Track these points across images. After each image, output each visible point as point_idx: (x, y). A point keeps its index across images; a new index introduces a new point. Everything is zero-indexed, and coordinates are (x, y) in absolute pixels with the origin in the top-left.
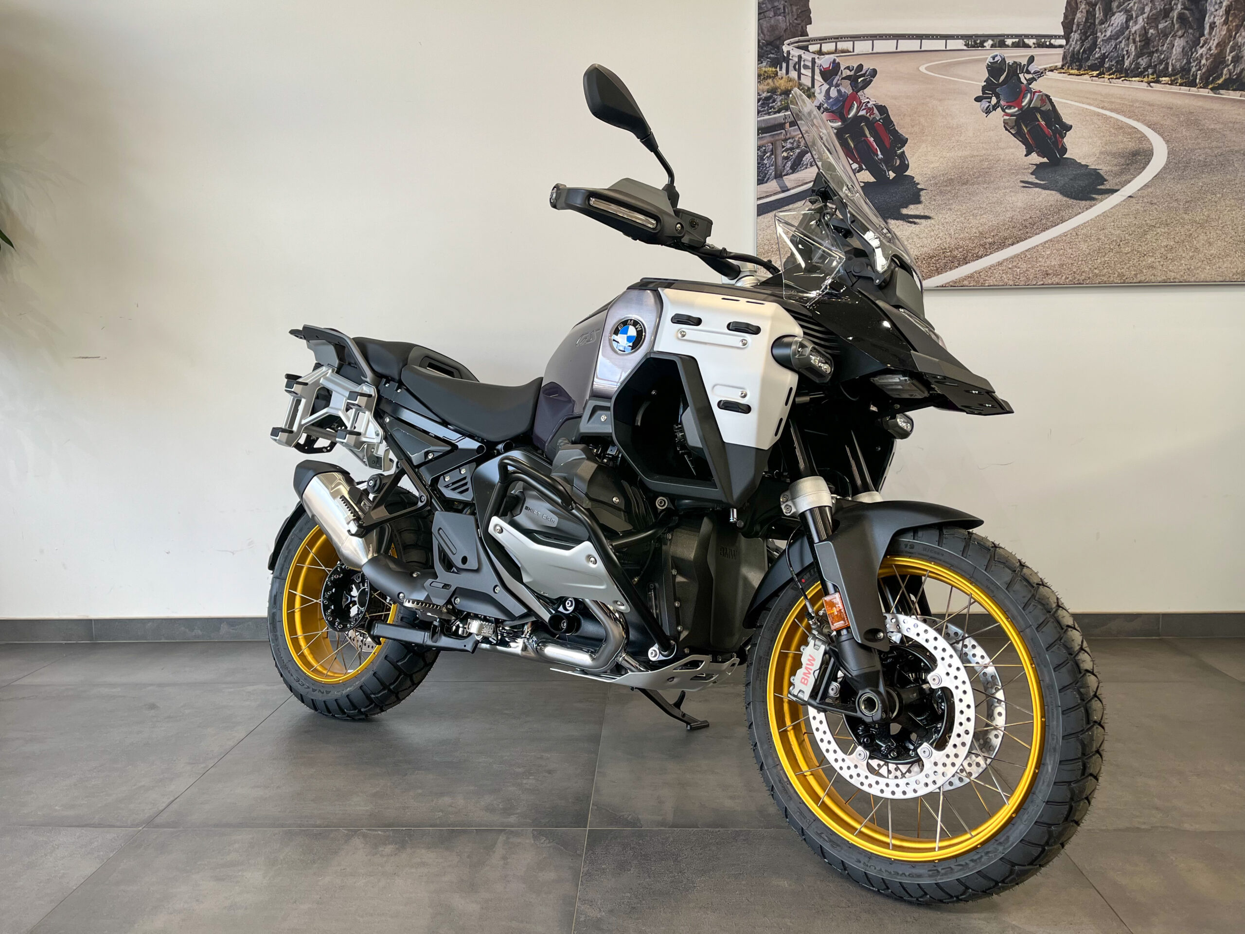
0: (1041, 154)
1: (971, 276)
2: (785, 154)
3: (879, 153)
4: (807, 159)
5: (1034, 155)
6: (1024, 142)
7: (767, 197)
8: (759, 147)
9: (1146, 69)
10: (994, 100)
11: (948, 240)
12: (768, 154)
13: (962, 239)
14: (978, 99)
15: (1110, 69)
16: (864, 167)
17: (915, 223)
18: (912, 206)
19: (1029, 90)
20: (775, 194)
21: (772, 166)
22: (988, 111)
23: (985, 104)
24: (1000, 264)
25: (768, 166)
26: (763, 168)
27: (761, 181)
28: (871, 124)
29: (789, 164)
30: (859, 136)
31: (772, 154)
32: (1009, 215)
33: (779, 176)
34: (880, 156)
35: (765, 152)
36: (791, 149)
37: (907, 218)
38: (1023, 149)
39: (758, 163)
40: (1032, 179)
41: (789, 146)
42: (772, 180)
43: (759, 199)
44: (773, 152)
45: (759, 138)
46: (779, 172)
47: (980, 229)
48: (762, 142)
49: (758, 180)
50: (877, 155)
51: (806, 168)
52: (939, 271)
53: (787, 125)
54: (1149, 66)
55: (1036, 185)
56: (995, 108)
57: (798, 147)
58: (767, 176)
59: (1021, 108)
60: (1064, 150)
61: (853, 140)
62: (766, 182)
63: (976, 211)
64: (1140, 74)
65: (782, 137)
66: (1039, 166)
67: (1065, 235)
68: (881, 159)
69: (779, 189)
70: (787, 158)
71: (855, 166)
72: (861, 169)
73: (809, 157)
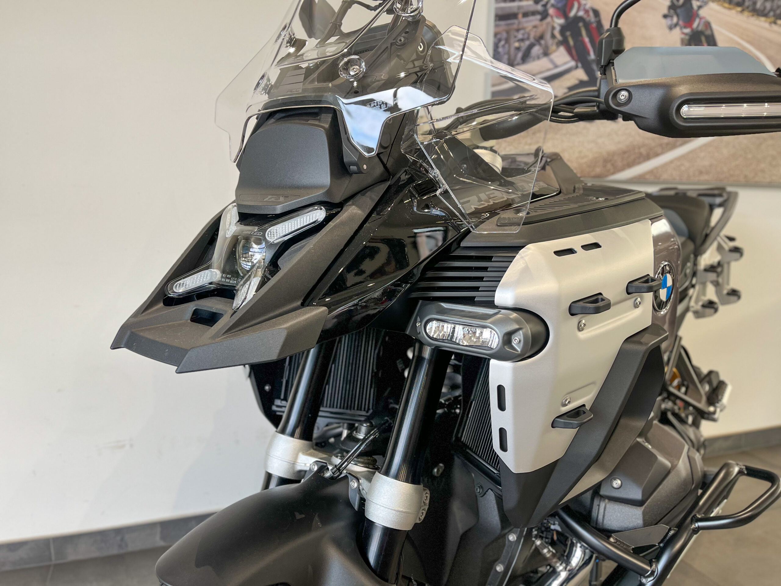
1: (651, 172)
2: (517, 44)
3: (592, 54)
4: (534, 51)
8: (496, 35)
9: (769, 12)
10: (675, 19)
12: (502, 43)
14: (665, 16)
15: (748, 7)
16: (580, 65)
19: (697, 15)
21: (505, 55)
22: (671, 28)
23: (668, 22)
24: (671, 162)
25: (502, 54)
28: (587, 25)
29: (520, 55)
30: (577, 35)
31: (506, 43)
34: (593, 57)
35: (500, 40)
36: (522, 40)
41: (520, 36)
43: (493, 86)
44: (507, 40)
45: (496, 26)
46: (511, 61)
48: (500, 29)
50: (591, 56)
51: (534, 60)
52: (630, 165)
53: (520, 16)
54: (772, 10)
56: (676, 25)
57: (528, 38)
59: (692, 30)
61: (573, 38)
64: (765, 15)
65: (515, 26)
68: (593, 61)
70: (518, 49)
71: (573, 64)
72: (577, 67)
73: (536, 50)
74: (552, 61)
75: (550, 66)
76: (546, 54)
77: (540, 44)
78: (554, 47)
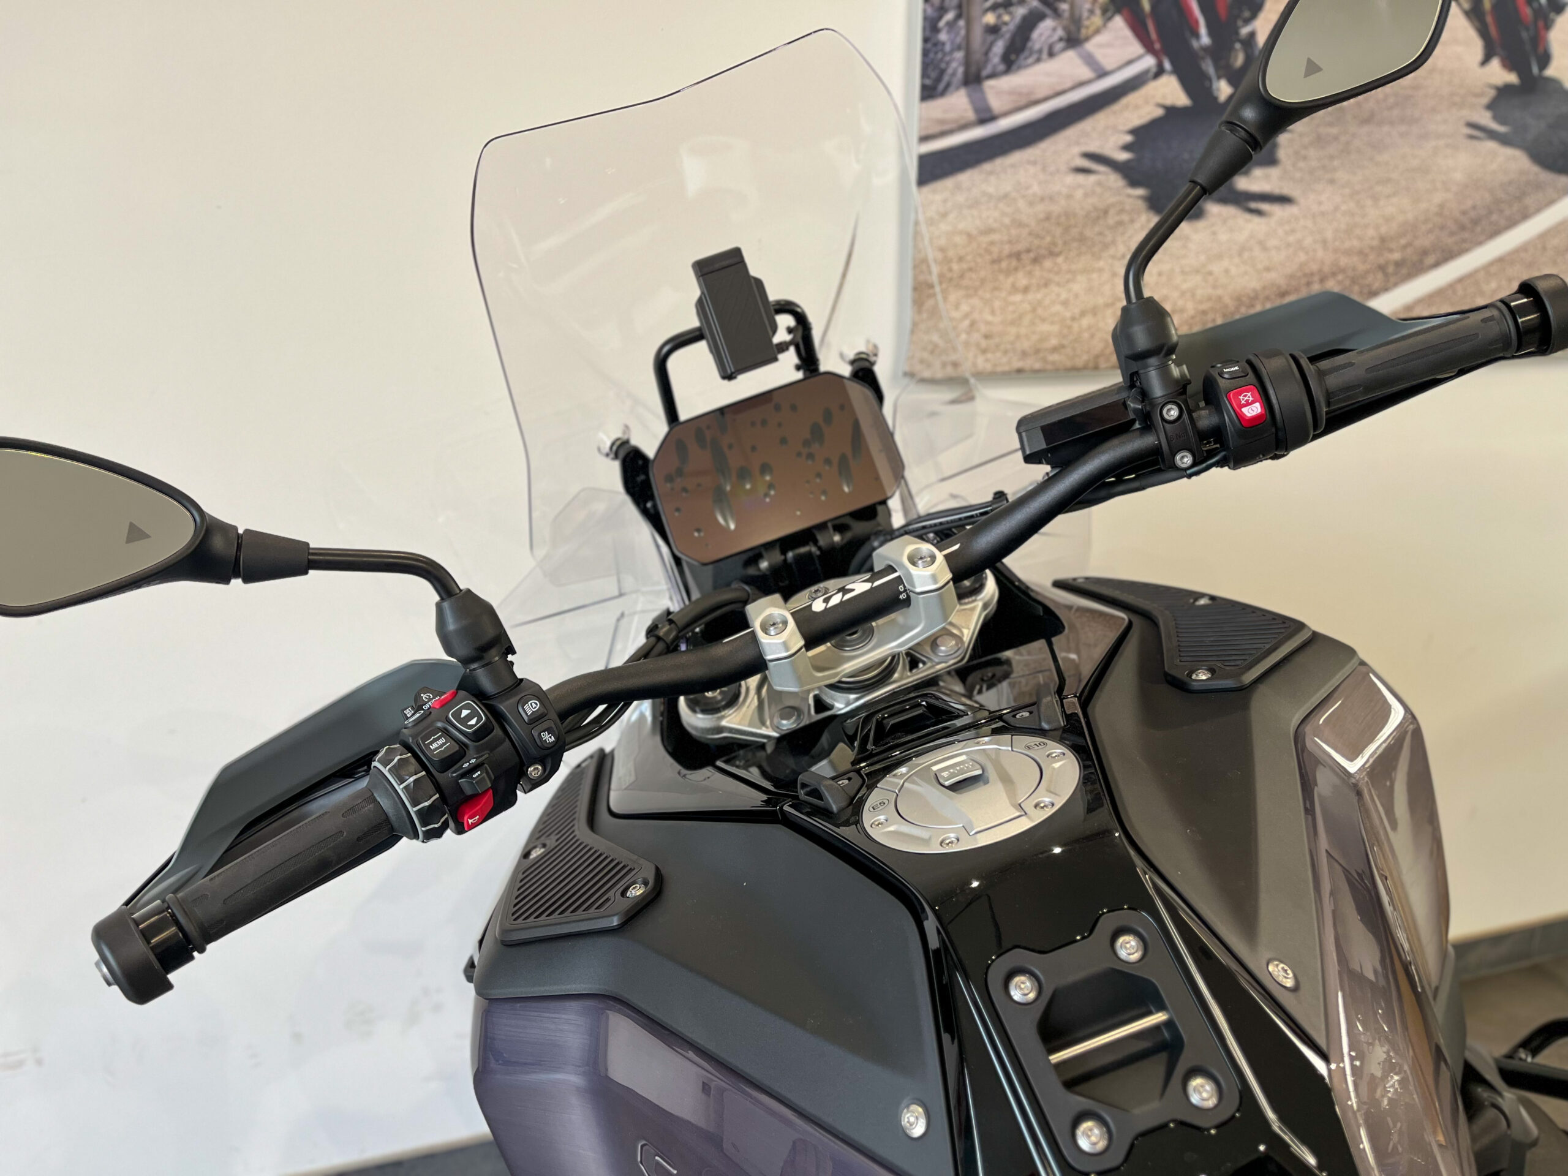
0: (1510, 64)
2: (990, 18)
3: (1203, 30)
4: (1041, 35)
5: (1495, 64)
6: (1483, 33)
7: (943, 134)
11: (1320, 254)
12: (950, 16)
13: (1348, 252)
16: (1167, 65)
17: (1259, 213)
18: (1258, 172)
20: (964, 127)
21: (959, 48)
25: (948, 48)
26: (936, 53)
27: (929, 92)
29: (999, 47)
31: (959, 16)
32: (1438, 198)
33: (973, 79)
34: (1205, 40)
35: (942, 10)
37: (1245, 201)
38: (1477, 47)
39: (926, 40)
40: (1485, 119)
42: (957, 88)
43: (924, 139)
44: (962, 10)
46: (973, 69)
47: (1383, 230)
49: (924, 88)
50: (1197, 35)
51: (1038, 60)
55: (1492, 135)
58: (946, 78)
60: (1545, 59)
62: (943, 94)
63: (1378, 188)
66: (1504, 92)
67: (1523, 248)
68: (1205, 49)
69: (971, 115)
70: (993, 30)
71: (1149, 62)
72: (1160, 72)
73: (1047, 30)
74: (1090, 60)
75: (1086, 73)
76: (1073, 40)
77: (1057, 13)
78: (1097, 20)
